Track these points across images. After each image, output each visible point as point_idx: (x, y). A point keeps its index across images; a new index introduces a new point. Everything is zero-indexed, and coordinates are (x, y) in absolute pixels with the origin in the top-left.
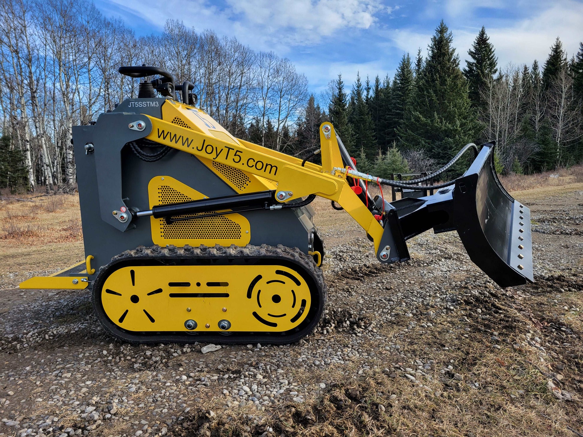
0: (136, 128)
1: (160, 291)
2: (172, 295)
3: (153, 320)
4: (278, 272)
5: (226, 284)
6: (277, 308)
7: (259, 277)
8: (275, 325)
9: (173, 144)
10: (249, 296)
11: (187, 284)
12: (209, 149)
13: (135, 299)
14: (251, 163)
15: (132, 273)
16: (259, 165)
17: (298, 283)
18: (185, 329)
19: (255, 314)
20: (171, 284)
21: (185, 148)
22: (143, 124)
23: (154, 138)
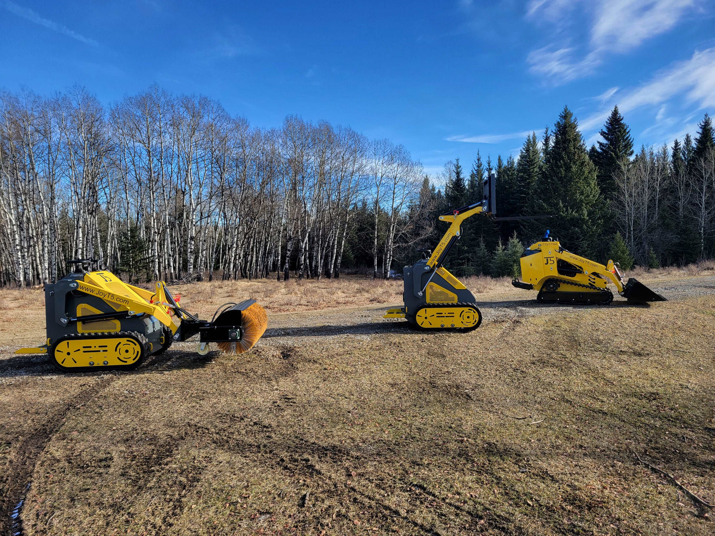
0: (72, 286)
1: (79, 350)
2: (84, 352)
3: (76, 362)
4: (128, 341)
5: (106, 346)
6: (127, 355)
7: (120, 343)
8: (126, 362)
9: (86, 292)
10: (116, 351)
11: (91, 347)
12: (101, 294)
13: (69, 354)
14: (118, 299)
15: (68, 343)
16: (121, 301)
17: (136, 345)
18: (89, 366)
19: (118, 358)
20: (84, 347)
21: (91, 293)
22: (75, 284)
23: (79, 289)
